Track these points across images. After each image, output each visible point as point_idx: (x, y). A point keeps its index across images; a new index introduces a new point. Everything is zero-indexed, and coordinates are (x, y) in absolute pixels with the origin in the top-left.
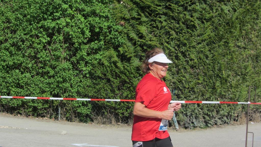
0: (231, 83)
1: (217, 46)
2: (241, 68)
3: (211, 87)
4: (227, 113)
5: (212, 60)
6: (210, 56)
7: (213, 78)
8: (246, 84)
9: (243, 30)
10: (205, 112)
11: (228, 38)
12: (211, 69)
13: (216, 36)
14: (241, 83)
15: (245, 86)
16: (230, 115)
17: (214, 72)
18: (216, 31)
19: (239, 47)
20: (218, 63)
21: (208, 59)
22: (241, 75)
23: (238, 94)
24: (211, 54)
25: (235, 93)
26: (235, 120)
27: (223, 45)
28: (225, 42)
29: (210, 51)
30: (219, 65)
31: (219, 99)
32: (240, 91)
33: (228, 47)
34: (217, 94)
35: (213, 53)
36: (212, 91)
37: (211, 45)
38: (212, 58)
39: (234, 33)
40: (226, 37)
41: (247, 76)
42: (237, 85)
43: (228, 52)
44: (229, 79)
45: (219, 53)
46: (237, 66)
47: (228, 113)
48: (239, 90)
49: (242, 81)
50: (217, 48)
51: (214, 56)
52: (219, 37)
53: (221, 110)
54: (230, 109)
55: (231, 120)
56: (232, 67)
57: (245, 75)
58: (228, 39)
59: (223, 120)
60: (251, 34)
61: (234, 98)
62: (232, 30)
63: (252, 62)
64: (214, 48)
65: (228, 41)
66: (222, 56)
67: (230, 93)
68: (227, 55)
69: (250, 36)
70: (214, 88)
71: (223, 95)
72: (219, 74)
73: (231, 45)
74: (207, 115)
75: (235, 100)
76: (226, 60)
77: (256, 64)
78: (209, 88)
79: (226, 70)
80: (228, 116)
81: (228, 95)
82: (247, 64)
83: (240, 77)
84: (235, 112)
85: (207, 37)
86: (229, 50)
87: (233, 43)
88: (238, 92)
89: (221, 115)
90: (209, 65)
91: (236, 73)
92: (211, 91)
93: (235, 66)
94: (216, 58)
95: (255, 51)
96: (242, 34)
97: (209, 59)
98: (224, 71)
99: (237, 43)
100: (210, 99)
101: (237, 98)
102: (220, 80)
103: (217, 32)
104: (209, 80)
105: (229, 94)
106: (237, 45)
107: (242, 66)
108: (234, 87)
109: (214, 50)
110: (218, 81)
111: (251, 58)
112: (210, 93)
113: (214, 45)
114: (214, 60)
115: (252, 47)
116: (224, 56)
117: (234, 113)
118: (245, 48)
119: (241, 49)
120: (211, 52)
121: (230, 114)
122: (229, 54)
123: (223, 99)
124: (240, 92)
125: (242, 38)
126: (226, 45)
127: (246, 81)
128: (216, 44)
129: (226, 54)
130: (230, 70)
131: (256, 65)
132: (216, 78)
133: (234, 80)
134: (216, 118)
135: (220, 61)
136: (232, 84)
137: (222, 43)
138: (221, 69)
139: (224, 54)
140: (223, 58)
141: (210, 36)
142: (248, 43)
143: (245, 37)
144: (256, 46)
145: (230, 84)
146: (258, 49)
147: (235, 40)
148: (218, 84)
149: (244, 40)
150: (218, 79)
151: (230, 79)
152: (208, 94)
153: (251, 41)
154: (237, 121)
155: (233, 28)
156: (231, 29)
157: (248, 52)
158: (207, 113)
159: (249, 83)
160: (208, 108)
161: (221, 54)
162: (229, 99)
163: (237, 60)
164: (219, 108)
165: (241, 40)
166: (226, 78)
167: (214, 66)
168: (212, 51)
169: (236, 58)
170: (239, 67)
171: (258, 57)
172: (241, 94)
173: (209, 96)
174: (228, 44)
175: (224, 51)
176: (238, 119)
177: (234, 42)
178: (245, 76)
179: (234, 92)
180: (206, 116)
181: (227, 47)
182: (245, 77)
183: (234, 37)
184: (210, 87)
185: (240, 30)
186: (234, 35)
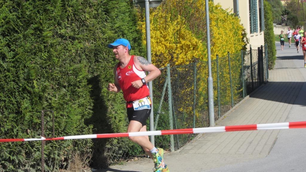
0: (50, 101)
1: (22, 36)
2: (68, 74)
3: (13, 110)
4: (46, 155)
5: (13, 62)
6: (10, 55)
7: (17, 93)
8: (79, 102)
9: (69, 6)
10: (4, 155)
11: (41, 21)
12: (13, 79)
13: (19, 18)
14: (69, 101)
15: (76, 106)
16: (52, 159)
17: (17, 83)
18: (18, 10)
19: (62, 36)
20: (25, 66)
21: (6, 60)
22: (68, 87)
23: (64, 120)
24: (10, 52)
25: (58, 119)
26: (61, 167)
27: (32, 34)
28: (36, 29)
29: (8, 45)
30: (26, 70)
31: (29, 131)
32: (68, 115)
33: (41, 38)
34: (26, 123)
35: (14, 50)
36: (15, 118)
37: (11, 35)
38: (13, 58)
39: (53, 11)
40: (37, 20)
41: (79, 88)
42: (62, 105)
43: (43, 47)
44: (46, 95)
45: (26, 48)
46: (60, 71)
47: (48, 155)
48: (65, 113)
49: (70, 97)
50: (22, 39)
51: (17, 54)
52: (25, 21)
53: (35, 151)
54: (51, 148)
55: (54, 167)
56: (51, 72)
57: (75, 85)
58: (41, 24)
59: (39, 167)
60: (85, 12)
61: (57, 128)
62: (49, 7)
63: (87, 63)
64: (16, 40)
65: (41, 28)
66: (32, 54)
67: (49, 119)
68: (41, 52)
69: (82, 17)
70: (18, 113)
71: (36, 123)
72: (27, 87)
73: (47, 33)
74: (9, 160)
75: (60, 132)
76: (39, 61)
77: (95, 65)
78: (10, 113)
79: (39, 79)
80: (49, 160)
81: (45, 123)
82: (79, 65)
83: (67, 90)
84: (61, 153)
85: (3, 21)
86: (44, 43)
87: (50, 30)
88: (65, 117)
89: (35, 159)
90: (9, 71)
91: (59, 84)
92: (13, 118)
93: (57, 70)
94: (20, 59)
95: (92, 43)
96: (67, 14)
97: (8, 60)
98: (37, 80)
99: (59, 30)
100: (13, 132)
101: (62, 128)
102: (28, 98)
103: (20, 11)
104: (10, 97)
105: (47, 122)
106: (59, 33)
107: (70, 71)
108: (57, 109)
109: (17, 43)
110: (26, 100)
111: (86, 55)
112: (12, 121)
113: (16, 35)
114: (17, 61)
115: (86, 36)
116: (35, 54)
117: (59, 155)
118: (74, 39)
119: (66, 39)
120: (10, 48)
121: (52, 156)
122: (43, 49)
123: (37, 131)
124: (67, 117)
125: (68, 20)
126: (39, 34)
127: (79, 97)
128: (18, 33)
129: (38, 49)
130: (48, 78)
131: (95, 67)
132: (22, 94)
133: (55, 96)
134: (27, 165)
135: (28, 63)
136: (53, 104)
137: (30, 31)
138: (31, 78)
139: (34, 51)
140: (34, 58)
141: (7, 19)
142: (78, 28)
143: (74, 18)
144: (93, 35)
145: (48, 104)
146: (97, 40)
147: (54, 25)
148: (26, 104)
149: (71, 25)
150: (25, 95)
151: (49, 94)
152: (8, 124)
153: (85, 25)
154: (66, 168)
155: (49, 4)
156: (47, 5)
157: (79, 45)
158: (10, 157)
159: (83, 99)
160: (10, 148)
161: (29, 51)
162: (48, 130)
163: (59, 61)
164: (30, 148)
165: (66, 24)
166: (40, 93)
167: (16, 73)
168: (12, 45)
169: (57, 57)
170: (63, 72)
171: (99, 53)
172: (70, 120)
173: (10, 127)
174: (41, 33)
175: (36, 45)
176: (67, 165)
177: (52, 28)
178: (75, 88)
179: (56, 117)
180: (7, 164)
181: (39, 37)
182: (75, 90)
183: (52, 19)
184: (11, 110)
185: (62, 6)
186: (53, 15)
